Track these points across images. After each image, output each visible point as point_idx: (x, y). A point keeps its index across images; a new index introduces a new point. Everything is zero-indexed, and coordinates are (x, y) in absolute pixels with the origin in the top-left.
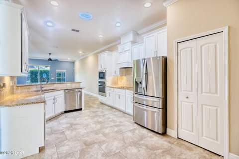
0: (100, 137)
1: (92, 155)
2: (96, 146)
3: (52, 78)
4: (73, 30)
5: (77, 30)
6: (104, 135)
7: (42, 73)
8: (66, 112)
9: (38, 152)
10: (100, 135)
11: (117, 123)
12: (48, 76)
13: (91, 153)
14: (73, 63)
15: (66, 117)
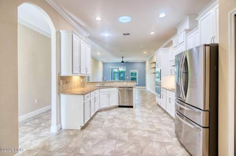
0: (125, 136)
1: (104, 148)
2: (114, 142)
3: (128, 77)
4: (124, 34)
5: (127, 33)
6: (130, 136)
7: (120, 73)
8: (120, 106)
9: (80, 129)
10: (127, 134)
11: (155, 129)
12: (124, 75)
13: (105, 146)
14: (144, 63)
15: (116, 111)
